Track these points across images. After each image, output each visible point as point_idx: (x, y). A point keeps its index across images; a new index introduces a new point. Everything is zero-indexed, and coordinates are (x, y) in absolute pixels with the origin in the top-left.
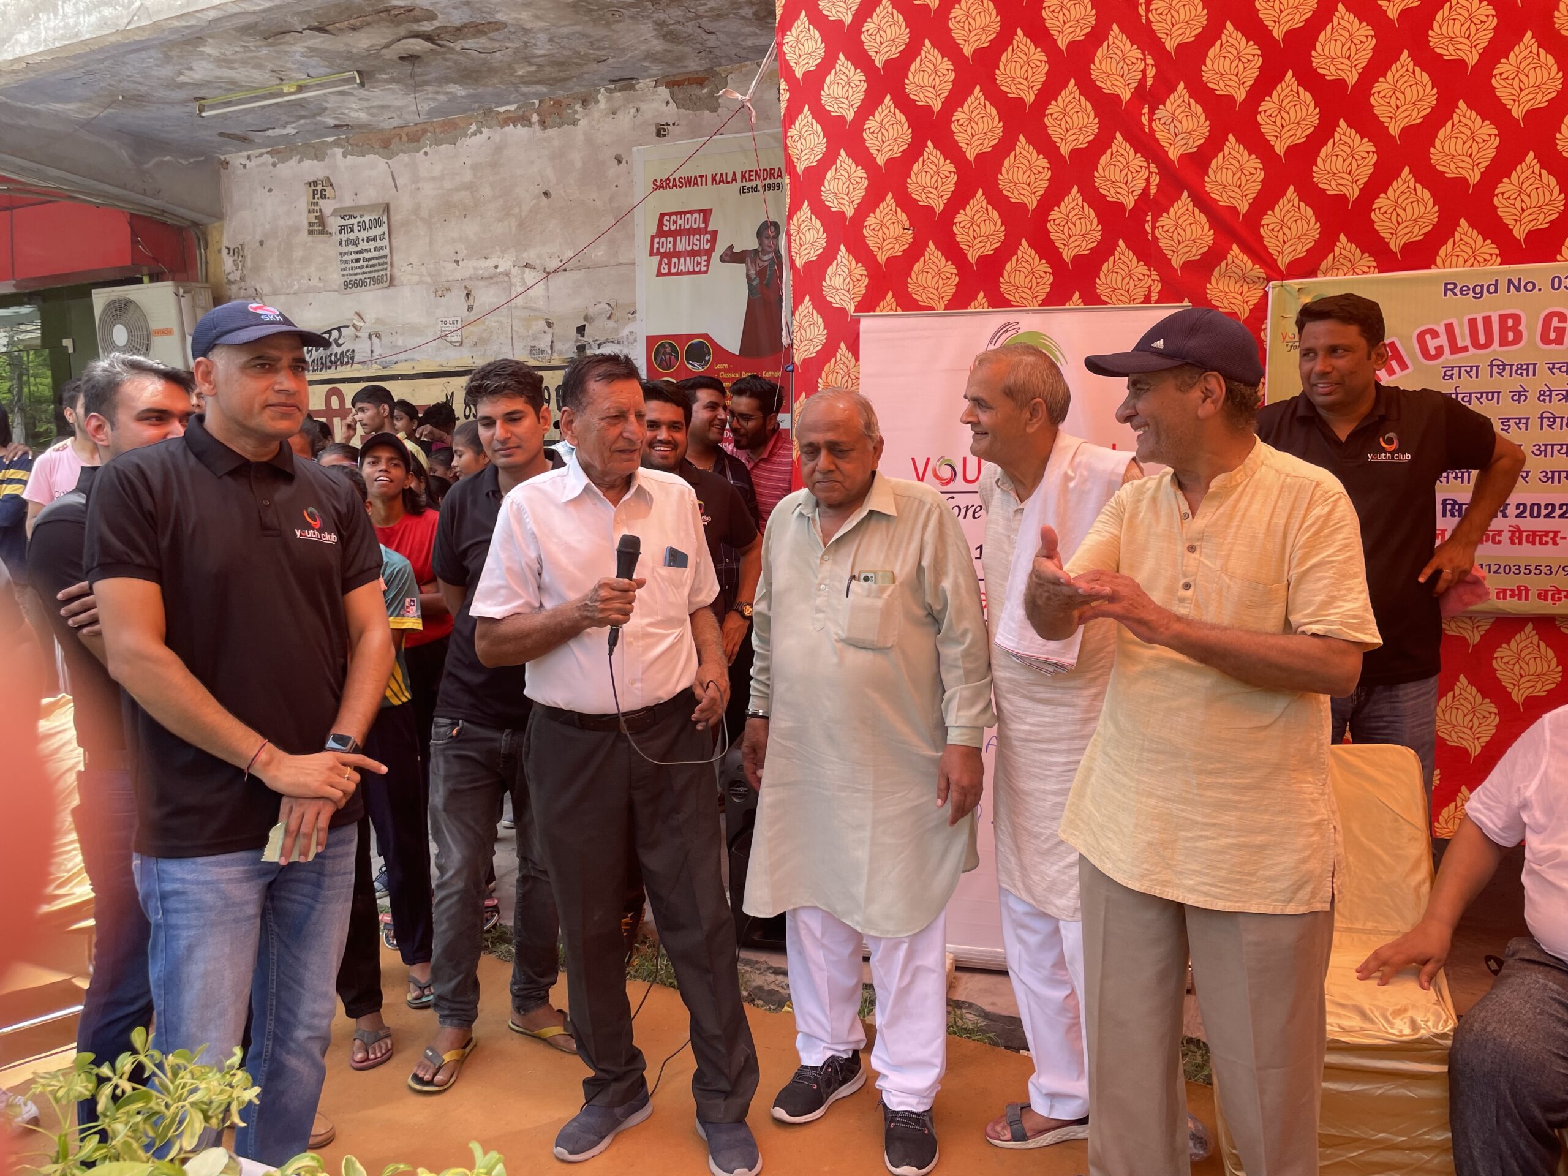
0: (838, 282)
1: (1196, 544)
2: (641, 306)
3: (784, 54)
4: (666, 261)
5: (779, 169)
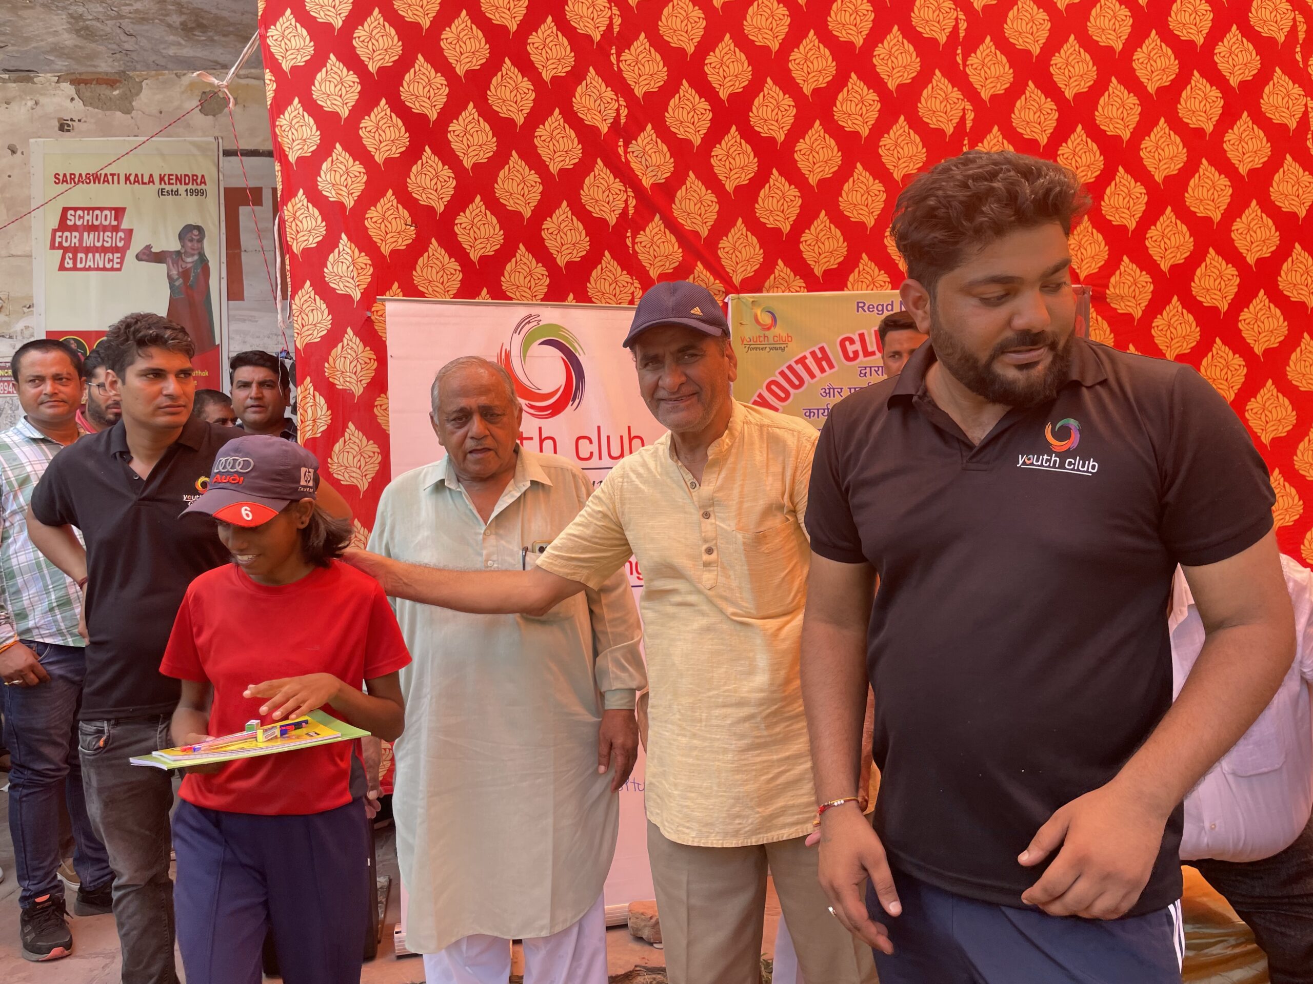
0: (342, 269)
1: (709, 509)
2: (39, 299)
3: (269, 46)
4: (71, 255)
5: (203, 176)
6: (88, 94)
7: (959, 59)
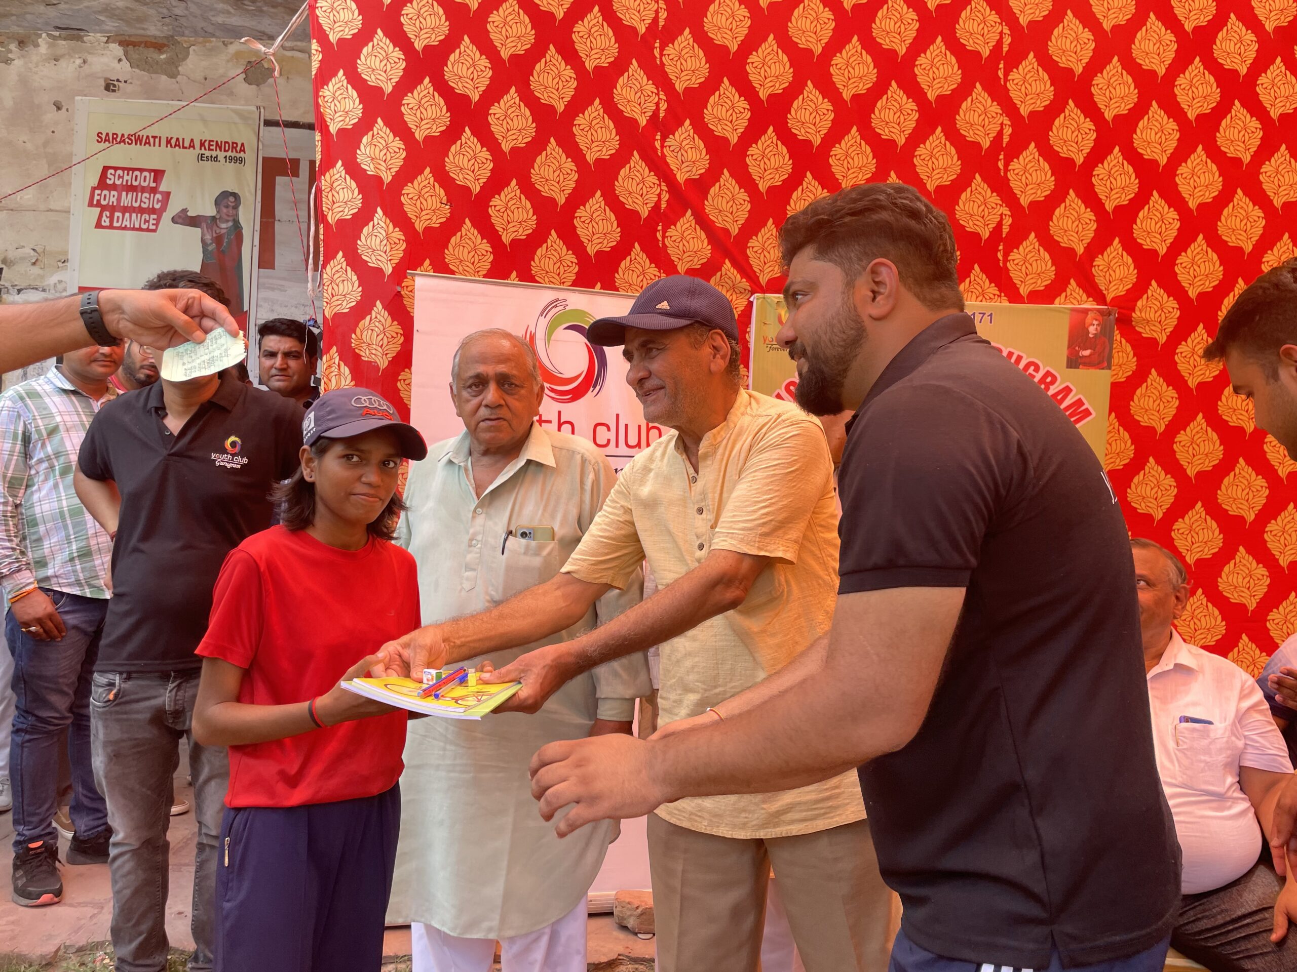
1: (702, 504)
2: (74, 255)
3: (318, 17)
4: (108, 214)
5: (243, 145)
6: (136, 56)
7: (1001, 74)
